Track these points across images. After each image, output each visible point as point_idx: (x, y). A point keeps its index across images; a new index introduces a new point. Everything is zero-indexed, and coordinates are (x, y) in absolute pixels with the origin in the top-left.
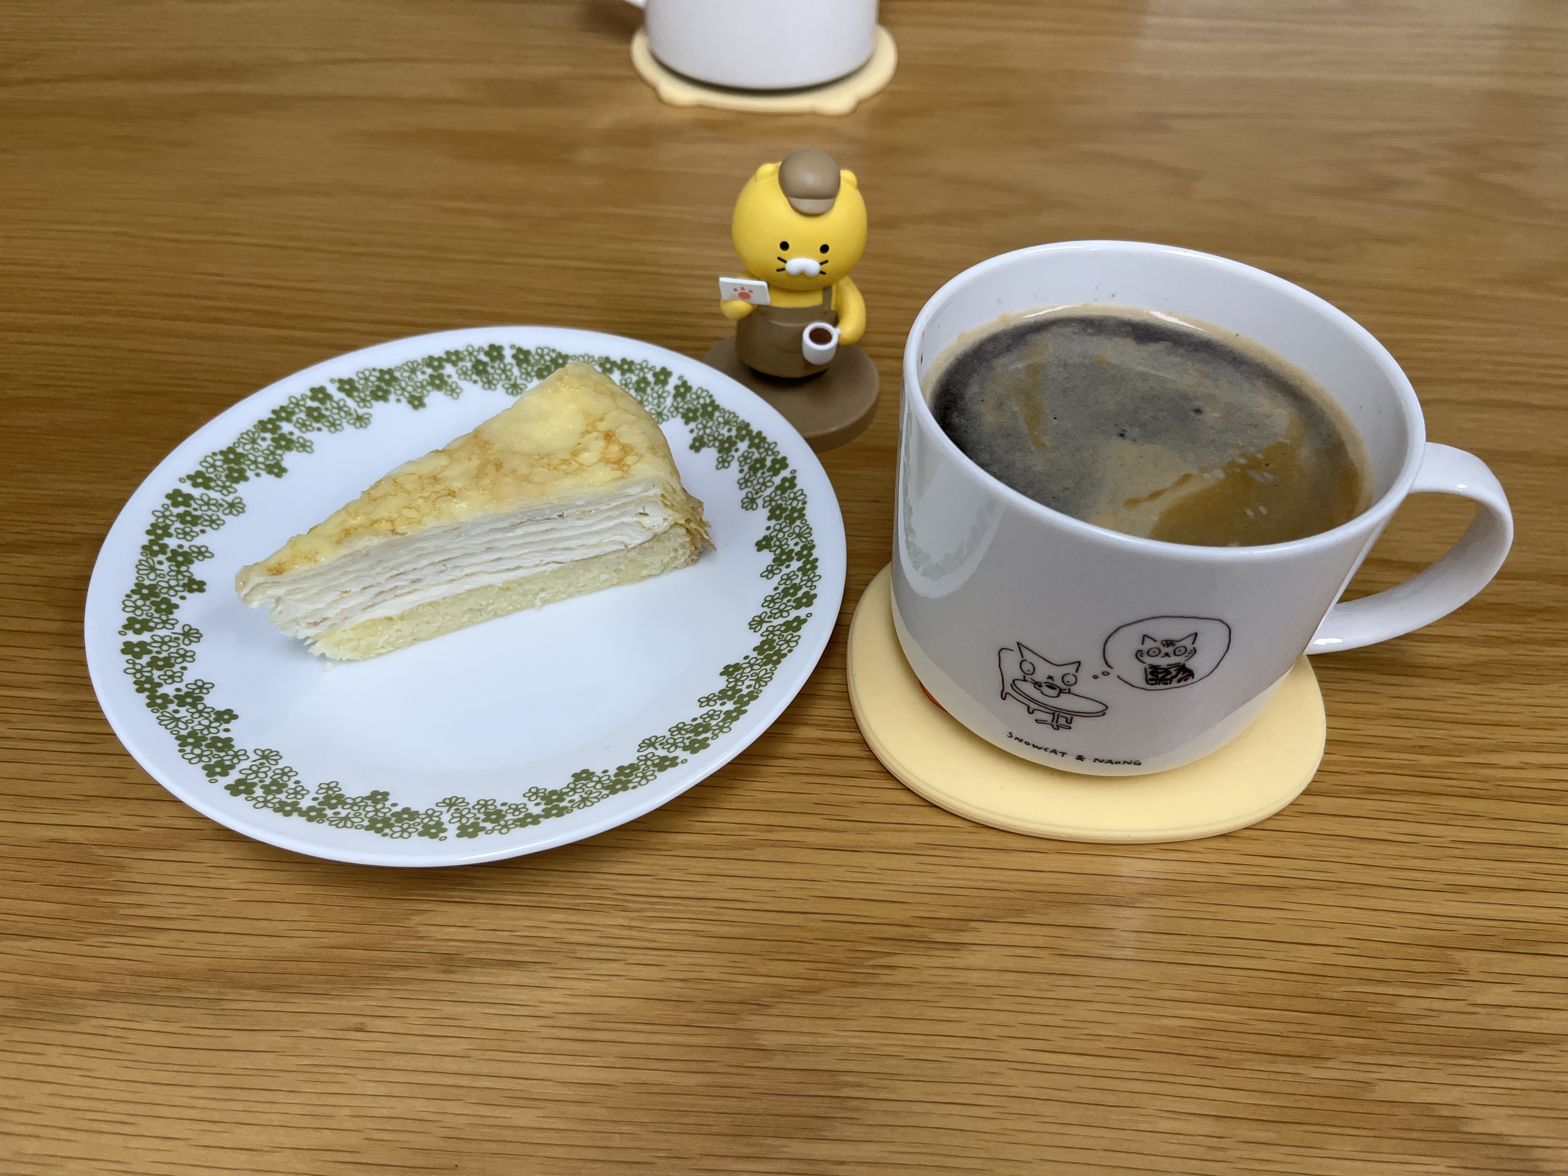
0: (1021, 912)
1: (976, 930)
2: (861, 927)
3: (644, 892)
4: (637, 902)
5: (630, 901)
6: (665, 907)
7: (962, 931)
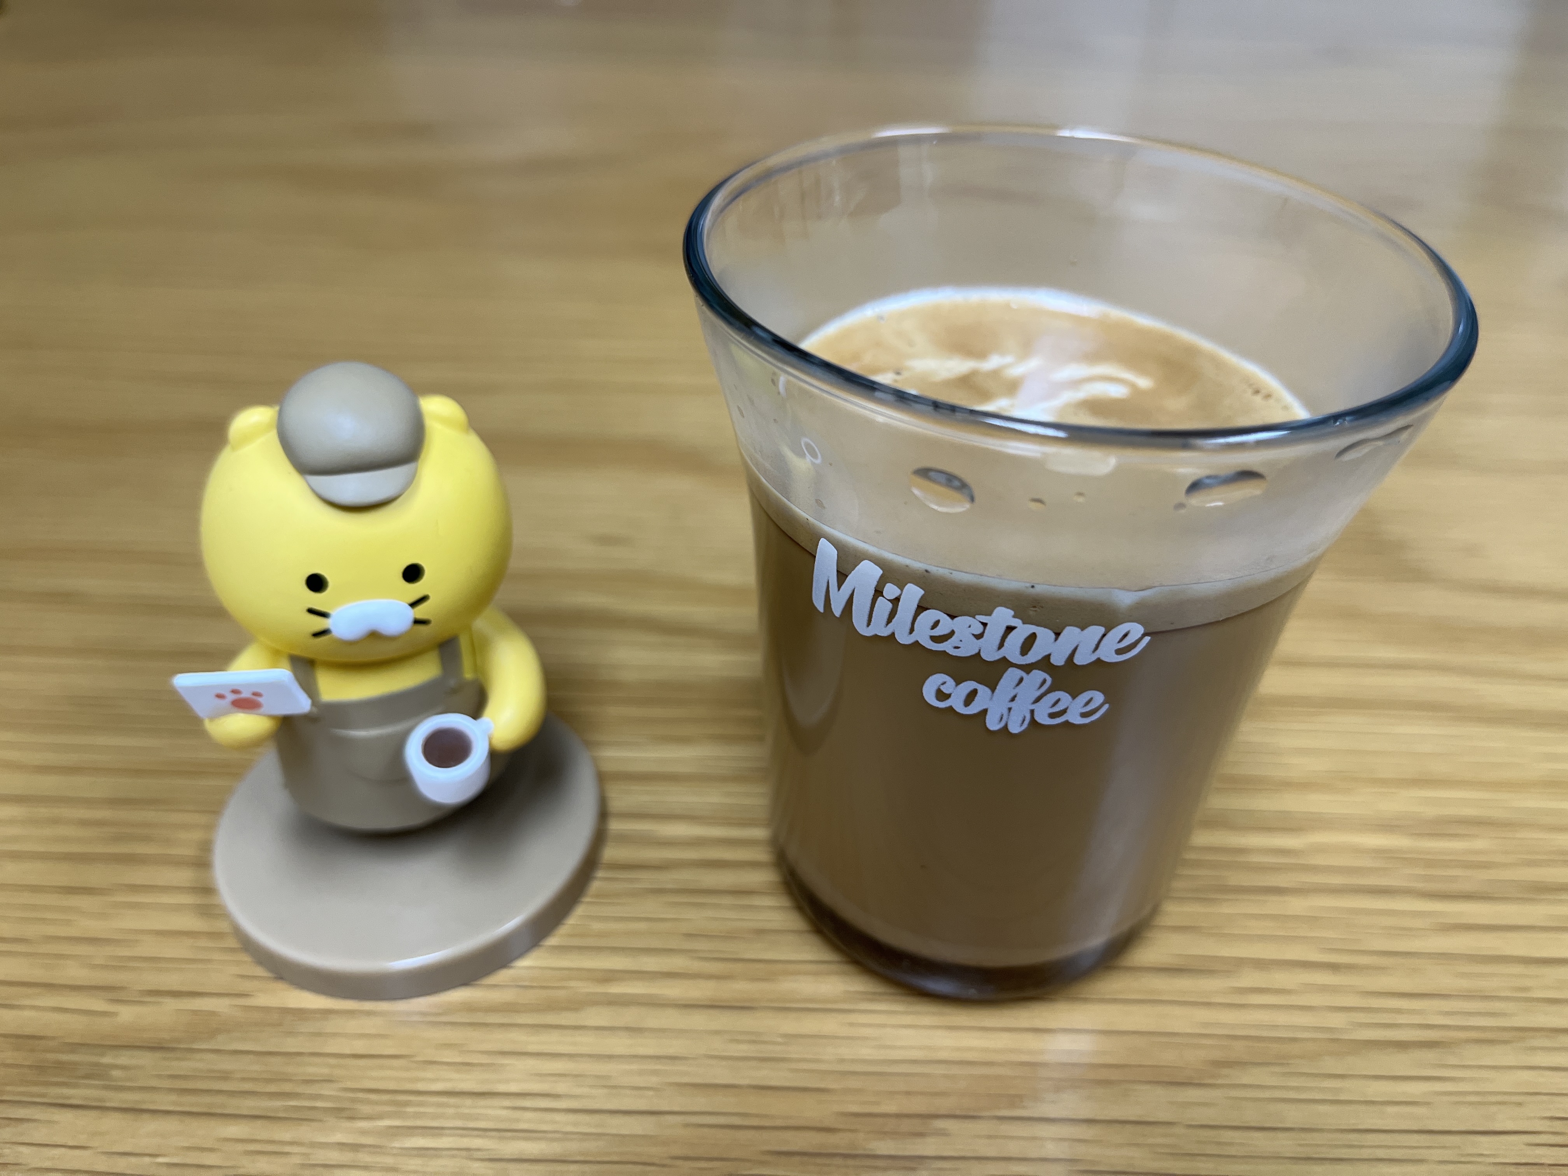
0: (1015, 1100)
1: (943, 1133)
2: (750, 1134)
3: (392, 1086)
4: (377, 1103)
5: (361, 1101)
6: (422, 1110)
7: (921, 1135)
